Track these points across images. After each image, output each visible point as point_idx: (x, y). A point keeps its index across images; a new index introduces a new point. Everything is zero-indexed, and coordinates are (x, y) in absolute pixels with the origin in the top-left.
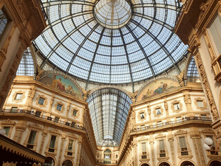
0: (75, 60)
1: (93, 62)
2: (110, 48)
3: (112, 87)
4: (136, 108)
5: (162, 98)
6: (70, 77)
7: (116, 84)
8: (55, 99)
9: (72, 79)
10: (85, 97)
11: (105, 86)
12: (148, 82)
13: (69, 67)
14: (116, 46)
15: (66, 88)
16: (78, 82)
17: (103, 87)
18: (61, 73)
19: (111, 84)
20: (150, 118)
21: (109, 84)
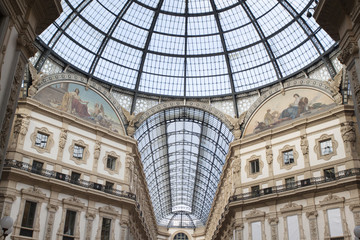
0: (107, 49)
1: (145, 51)
2: (183, 19)
3: (188, 104)
4: (243, 151)
5: (296, 128)
6: (97, 86)
7: (198, 99)
8: (69, 135)
9: (103, 90)
10: (130, 129)
11: (175, 104)
12: (268, 94)
13: (94, 64)
14: (197, 15)
15: (91, 109)
16: (115, 95)
17: (168, 104)
18: (79, 78)
19: (188, 99)
20: (271, 172)
21: (181, 99)
